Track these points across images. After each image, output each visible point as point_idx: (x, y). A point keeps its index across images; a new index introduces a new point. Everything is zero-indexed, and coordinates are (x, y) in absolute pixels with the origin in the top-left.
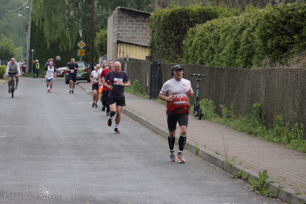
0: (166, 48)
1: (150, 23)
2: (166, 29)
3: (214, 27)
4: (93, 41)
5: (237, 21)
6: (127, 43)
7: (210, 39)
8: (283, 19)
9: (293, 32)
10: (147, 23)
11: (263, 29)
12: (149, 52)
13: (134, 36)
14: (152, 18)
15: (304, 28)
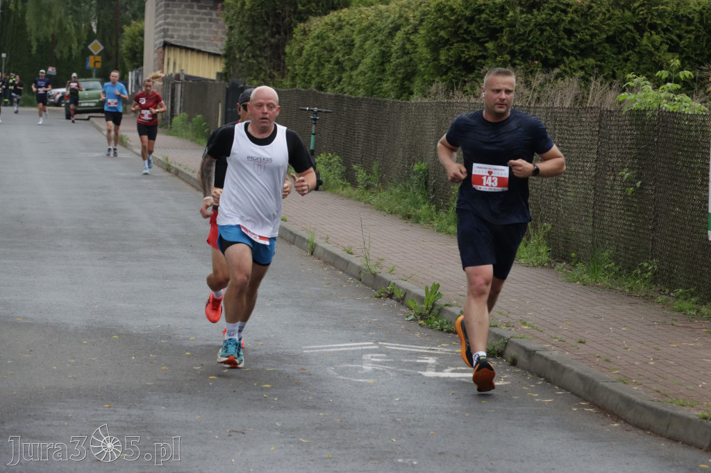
0: (254, 59)
1: (225, 12)
2: (254, 23)
3: (344, 23)
4: (117, 41)
5: (386, 14)
6: (181, 48)
7: (335, 44)
8: (468, 13)
9: (486, 37)
10: (218, 11)
11: (432, 30)
12: (223, 66)
13: (195, 34)
14: (229, 3)
15: (504, 31)
